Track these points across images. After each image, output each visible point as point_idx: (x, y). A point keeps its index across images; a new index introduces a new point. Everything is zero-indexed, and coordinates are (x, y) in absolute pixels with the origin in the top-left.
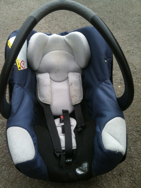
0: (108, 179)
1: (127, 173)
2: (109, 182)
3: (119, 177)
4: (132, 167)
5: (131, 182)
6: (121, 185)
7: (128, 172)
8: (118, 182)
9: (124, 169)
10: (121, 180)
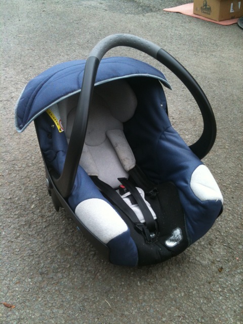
0: (198, 251)
1: (217, 240)
2: (201, 255)
3: (209, 246)
4: (219, 232)
5: (225, 249)
6: (216, 254)
7: (217, 238)
8: (211, 252)
9: (212, 236)
10: (213, 249)
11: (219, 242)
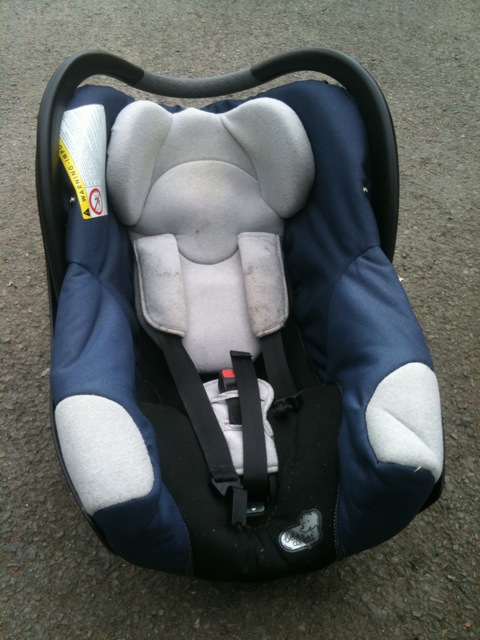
0: (376, 578)
1: (436, 560)
2: (379, 589)
3: (409, 572)
4: (450, 539)
5: (447, 589)
6: (418, 597)
7: (437, 555)
8: (408, 590)
10: (416, 581)
11: (439, 565)
